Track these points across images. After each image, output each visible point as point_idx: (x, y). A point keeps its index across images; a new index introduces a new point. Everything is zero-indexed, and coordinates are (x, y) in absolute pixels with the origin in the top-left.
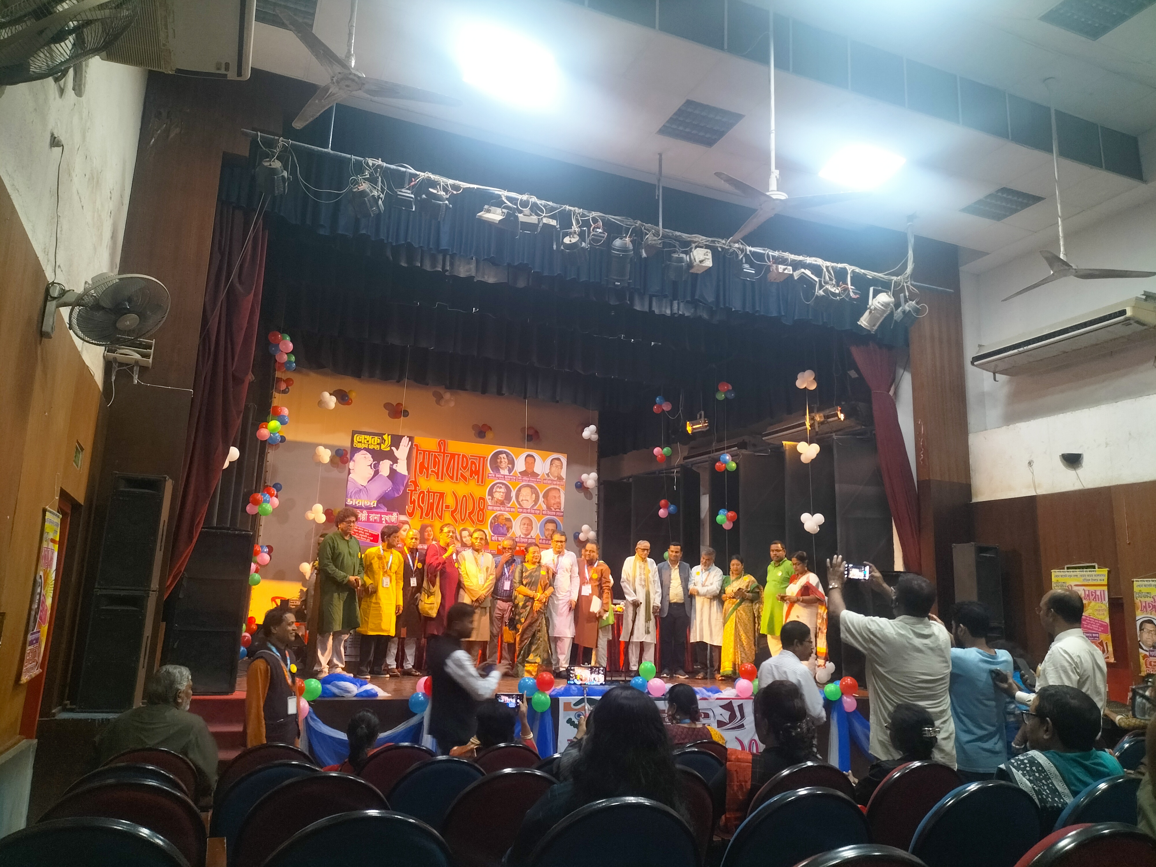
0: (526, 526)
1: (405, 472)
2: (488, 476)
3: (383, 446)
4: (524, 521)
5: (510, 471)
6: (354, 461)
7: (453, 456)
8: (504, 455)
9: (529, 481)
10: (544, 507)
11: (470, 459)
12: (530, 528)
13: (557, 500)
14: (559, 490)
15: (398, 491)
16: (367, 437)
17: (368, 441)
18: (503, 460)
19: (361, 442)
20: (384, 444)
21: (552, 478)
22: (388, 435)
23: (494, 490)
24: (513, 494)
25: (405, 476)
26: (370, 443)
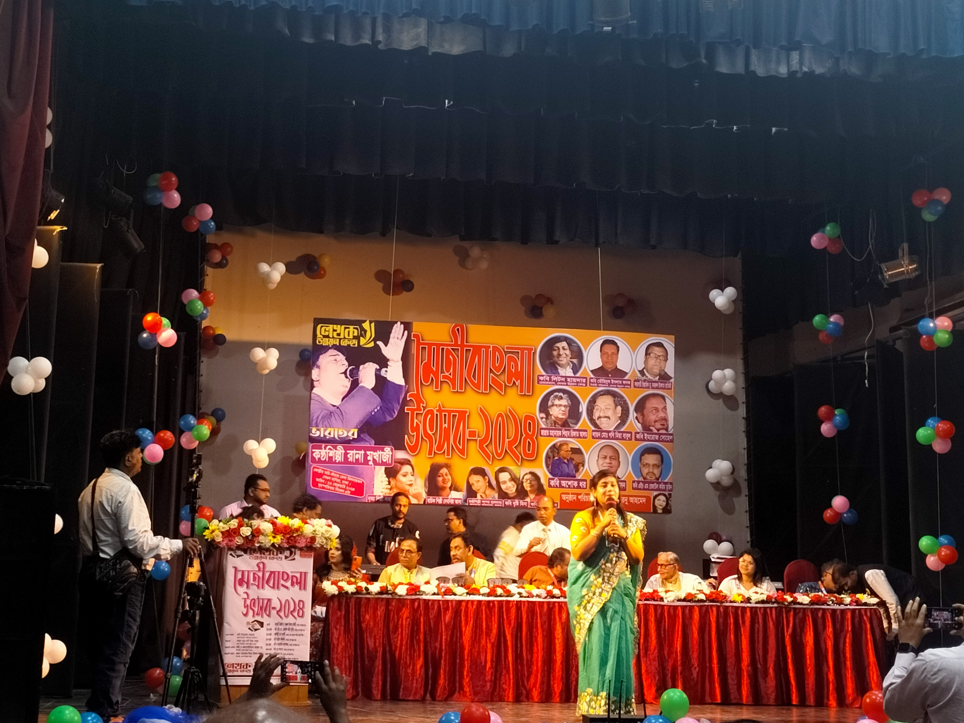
0: (608, 460)
1: (400, 380)
2: (539, 381)
3: (363, 341)
4: (604, 453)
5: (575, 370)
6: (318, 367)
7: (477, 349)
8: (564, 344)
9: (609, 384)
10: (638, 427)
11: (506, 353)
12: (614, 463)
13: (661, 414)
14: (663, 397)
15: (390, 411)
16: (338, 328)
17: (339, 335)
18: (562, 351)
19: (328, 337)
20: (364, 337)
21: (650, 377)
22: (371, 322)
23: (550, 403)
24: (583, 408)
25: (400, 386)
26: (342, 336)
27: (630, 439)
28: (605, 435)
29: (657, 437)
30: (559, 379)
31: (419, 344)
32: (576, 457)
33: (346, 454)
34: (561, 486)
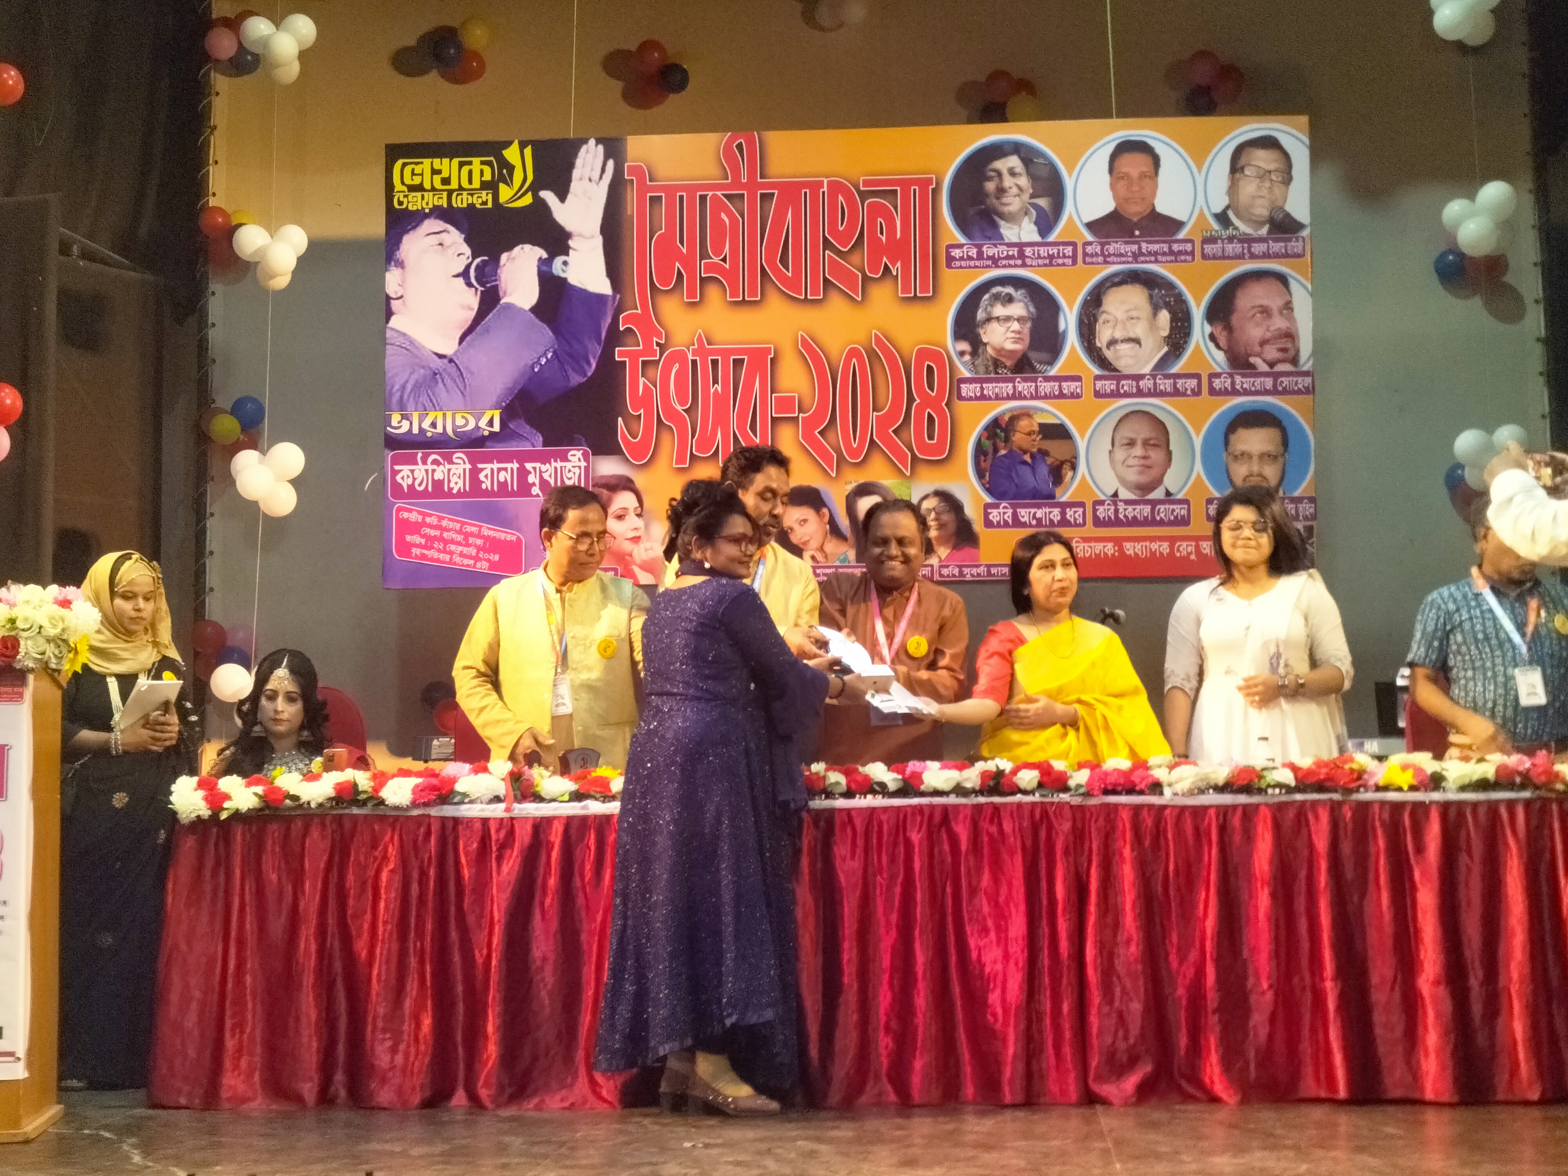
0: (1138, 451)
1: (600, 284)
2: (950, 259)
3: (505, 193)
4: (1127, 432)
6: (401, 264)
7: (790, 191)
8: (1014, 161)
9: (1136, 256)
10: (1218, 359)
11: (864, 195)
12: (1156, 455)
13: (1279, 323)
14: (1282, 279)
15: (578, 360)
16: (444, 165)
17: (446, 181)
18: (1008, 181)
19: (419, 188)
20: (509, 183)
21: (1244, 228)
22: (523, 146)
23: (980, 315)
24: (1069, 320)
25: (600, 298)
26: (454, 185)
27: (1197, 393)
28: (1127, 385)
29: (1269, 383)
30: (1002, 250)
31: (643, 189)
32: (1056, 449)
33: (475, 473)
34: (1017, 523)
